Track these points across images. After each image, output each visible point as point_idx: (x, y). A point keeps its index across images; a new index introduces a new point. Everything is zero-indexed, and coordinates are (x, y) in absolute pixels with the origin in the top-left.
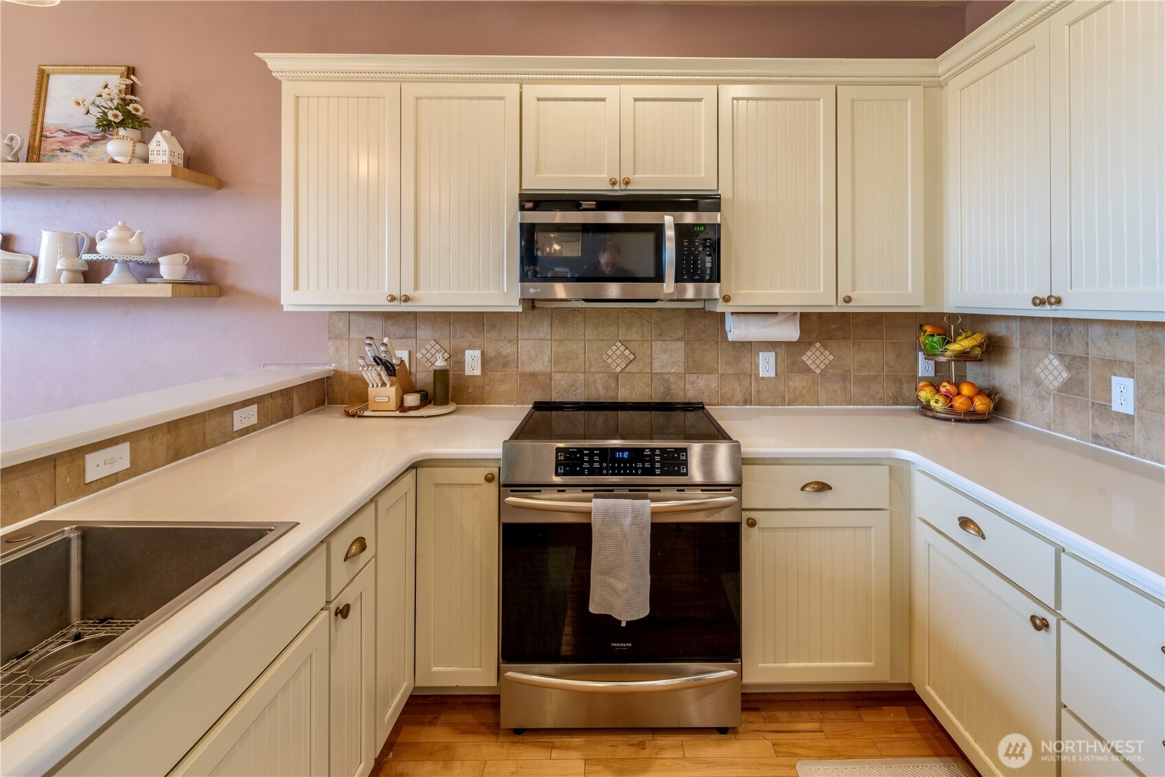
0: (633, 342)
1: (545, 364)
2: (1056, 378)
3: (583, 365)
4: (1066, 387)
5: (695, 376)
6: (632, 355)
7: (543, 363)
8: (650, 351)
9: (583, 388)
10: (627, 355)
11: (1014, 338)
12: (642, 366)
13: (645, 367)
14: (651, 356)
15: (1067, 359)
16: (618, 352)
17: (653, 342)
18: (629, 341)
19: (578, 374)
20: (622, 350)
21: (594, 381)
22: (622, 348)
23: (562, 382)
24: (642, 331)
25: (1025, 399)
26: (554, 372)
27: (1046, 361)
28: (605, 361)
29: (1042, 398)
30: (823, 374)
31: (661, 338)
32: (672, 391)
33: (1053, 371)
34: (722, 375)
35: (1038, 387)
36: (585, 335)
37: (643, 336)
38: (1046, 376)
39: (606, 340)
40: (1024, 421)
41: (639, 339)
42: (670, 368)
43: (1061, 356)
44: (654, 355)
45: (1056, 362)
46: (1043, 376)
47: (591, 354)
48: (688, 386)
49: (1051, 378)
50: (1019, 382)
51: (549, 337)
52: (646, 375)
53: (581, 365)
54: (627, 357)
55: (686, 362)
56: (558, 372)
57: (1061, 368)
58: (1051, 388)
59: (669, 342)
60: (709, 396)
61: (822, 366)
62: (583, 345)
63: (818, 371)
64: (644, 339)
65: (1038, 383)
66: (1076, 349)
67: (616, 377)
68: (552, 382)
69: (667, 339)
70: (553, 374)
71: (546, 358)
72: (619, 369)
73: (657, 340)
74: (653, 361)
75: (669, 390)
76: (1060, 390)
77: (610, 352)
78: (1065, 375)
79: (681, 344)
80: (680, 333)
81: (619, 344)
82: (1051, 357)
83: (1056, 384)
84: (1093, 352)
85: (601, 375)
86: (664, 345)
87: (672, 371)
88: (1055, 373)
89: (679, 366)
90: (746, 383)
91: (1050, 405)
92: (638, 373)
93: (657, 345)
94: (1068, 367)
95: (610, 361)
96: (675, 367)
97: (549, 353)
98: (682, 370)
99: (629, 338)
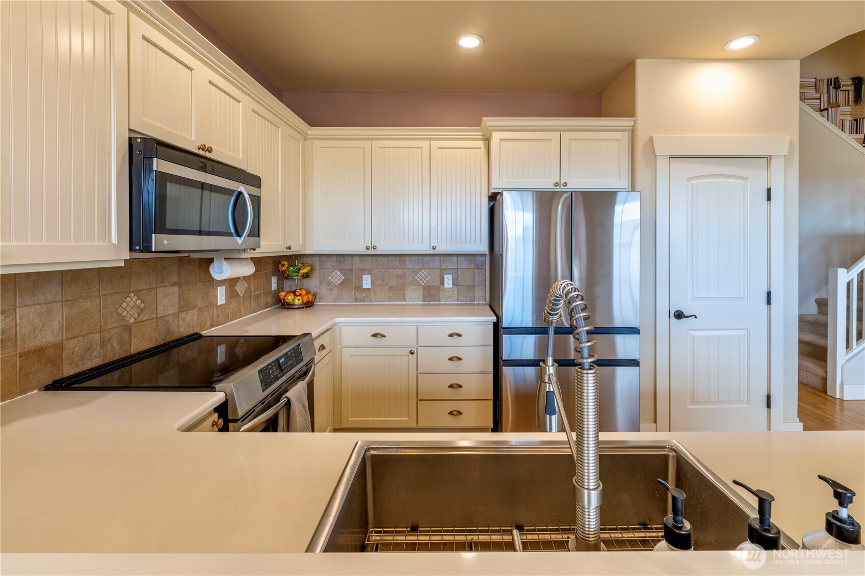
0: (143, 292)
1: (55, 332)
2: (338, 280)
3: (98, 324)
4: (342, 283)
5: (184, 313)
6: (143, 304)
7: (52, 332)
8: (155, 297)
9: (98, 350)
10: (139, 304)
11: (316, 265)
12: (150, 313)
13: (152, 313)
14: (157, 303)
15: (344, 271)
16: (132, 304)
17: (158, 289)
18: (139, 291)
19: (93, 335)
20: (135, 301)
21: (110, 339)
22: (135, 299)
23: (76, 349)
24: (149, 280)
25: (322, 292)
26: (67, 339)
27: (334, 273)
28: (120, 315)
29: (331, 289)
30: (243, 297)
31: (163, 285)
32: (171, 330)
33: (337, 277)
34: (200, 308)
35: (329, 285)
36: (99, 291)
37: (150, 284)
38: (334, 280)
39: (120, 293)
40: (322, 302)
41: (147, 287)
42: (169, 310)
43: (340, 270)
44: (159, 302)
45: (338, 273)
46: (332, 280)
47: (106, 310)
48: (181, 323)
49: (336, 280)
50: (319, 285)
51: (59, 298)
52: (153, 320)
53: (96, 325)
54: (139, 306)
55: (179, 303)
56: (71, 338)
57: (341, 275)
58: (336, 284)
59: (168, 287)
60: (193, 327)
61: (243, 292)
62: (99, 301)
63: (241, 296)
64: (151, 287)
65: (329, 283)
66: (348, 266)
67: (129, 328)
68: (64, 352)
69: (167, 285)
70: (65, 342)
71: (56, 324)
72: (132, 320)
73: (160, 287)
74: (158, 307)
75: (169, 330)
76: (340, 284)
77: (124, 305)
78: (343, 278)
79: (176, 289)
80: (175, 279)
81: (132, 295)
82: (336, 271)
83: (339, 282)
84: (355, 267)
85: (116, 330)
86: (165, 291)
87: (171, 312)
88: (338, 278)
89: (175, 307)
90: (211, 311)
91: (335, 292)
92: (147, 320)
93: (161, 291)
94: (344, 275)
95: (124, 313)
96: (173, 308)
97: (60, 317)
98: (177, 311)
99: (139, 288)
